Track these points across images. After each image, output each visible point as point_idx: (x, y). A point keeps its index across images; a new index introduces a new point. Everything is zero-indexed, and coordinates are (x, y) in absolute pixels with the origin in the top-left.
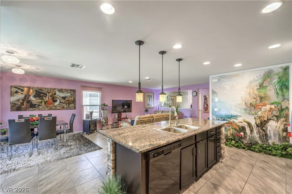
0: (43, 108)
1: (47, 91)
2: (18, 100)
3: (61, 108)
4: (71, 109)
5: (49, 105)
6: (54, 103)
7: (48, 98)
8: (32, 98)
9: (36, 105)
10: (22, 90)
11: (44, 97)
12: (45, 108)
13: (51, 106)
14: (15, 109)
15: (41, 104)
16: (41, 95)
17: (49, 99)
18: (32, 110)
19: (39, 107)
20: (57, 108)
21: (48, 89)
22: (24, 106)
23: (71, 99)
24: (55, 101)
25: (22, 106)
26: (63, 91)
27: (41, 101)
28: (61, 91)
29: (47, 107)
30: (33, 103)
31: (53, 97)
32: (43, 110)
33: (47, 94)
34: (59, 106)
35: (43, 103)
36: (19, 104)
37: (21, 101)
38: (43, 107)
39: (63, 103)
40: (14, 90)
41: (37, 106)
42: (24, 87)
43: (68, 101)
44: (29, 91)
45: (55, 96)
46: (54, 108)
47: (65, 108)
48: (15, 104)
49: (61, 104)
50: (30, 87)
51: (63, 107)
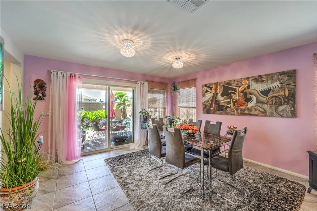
0: (232, 112)
1: (236, 85)
2: (208, 101)
3: (259, 112)
4: (282, 117)
5: (240, 107)
6: (246, 103)
7: (237, 96)
8: (220, 98)
9: (224, 106)
10: (211, 88)
11: (233, 95)
12: (234, 111)
13: (243, 108)
14: (206, 111)
15: (229, 106)
16: (229, 92)
17: (239, 97)
18: (220, 114)
19: (228, 109)
20: (252, 113)
21: (238, 81)
22: (212, 108)
23: (282, 93)
24: (249, 100)
25: (210, 108)
26: (264, 78)
27: (229, 100)
28: (258, 79)
29: (237, 110)
30: (220, 104)
31: (246, 92)
32: (231, 115)
33: (237, 88)
34: (256, 110)
35: (232, 104)
36: (209, 106)
37: (210, 102)
38: (232, 109)
39: (263, 103)
40: (205, 89)
41: (225, 108)
42: (212, 84)
43: (274, 100)
44: (216, 88)
45: (249, 90)
46: (246, 112)
47: (268, 113)
48: (206, 106)
49: (260, 105)
50: (217, 83)
51: (263, 110)
